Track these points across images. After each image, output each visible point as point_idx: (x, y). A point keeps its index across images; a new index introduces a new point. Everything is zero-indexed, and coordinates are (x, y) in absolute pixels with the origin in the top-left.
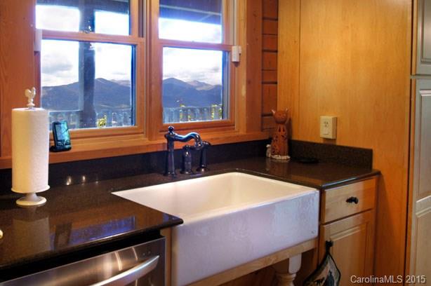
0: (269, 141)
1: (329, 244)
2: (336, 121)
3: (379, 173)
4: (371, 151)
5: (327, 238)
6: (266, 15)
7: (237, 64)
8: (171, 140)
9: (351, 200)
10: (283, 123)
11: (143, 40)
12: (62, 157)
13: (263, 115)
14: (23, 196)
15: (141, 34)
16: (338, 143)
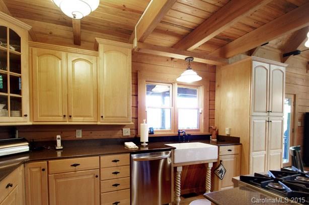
0: (211, 135)
1: (221, 161)
2: (230, 129)
3: (241, 144)
4: (239, 138)
5: (220, 159)
6: (211, 99)
7: (201, 113)
8: (179, 133)
9: (230, 150)
10: (215, 130)
11: (173, 108)
12: (152, 136)
13: (209, 128)
14: (143, 143)
15: (172, 106)
16: (231, 136)
